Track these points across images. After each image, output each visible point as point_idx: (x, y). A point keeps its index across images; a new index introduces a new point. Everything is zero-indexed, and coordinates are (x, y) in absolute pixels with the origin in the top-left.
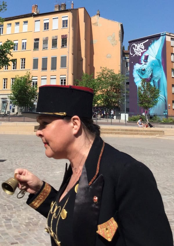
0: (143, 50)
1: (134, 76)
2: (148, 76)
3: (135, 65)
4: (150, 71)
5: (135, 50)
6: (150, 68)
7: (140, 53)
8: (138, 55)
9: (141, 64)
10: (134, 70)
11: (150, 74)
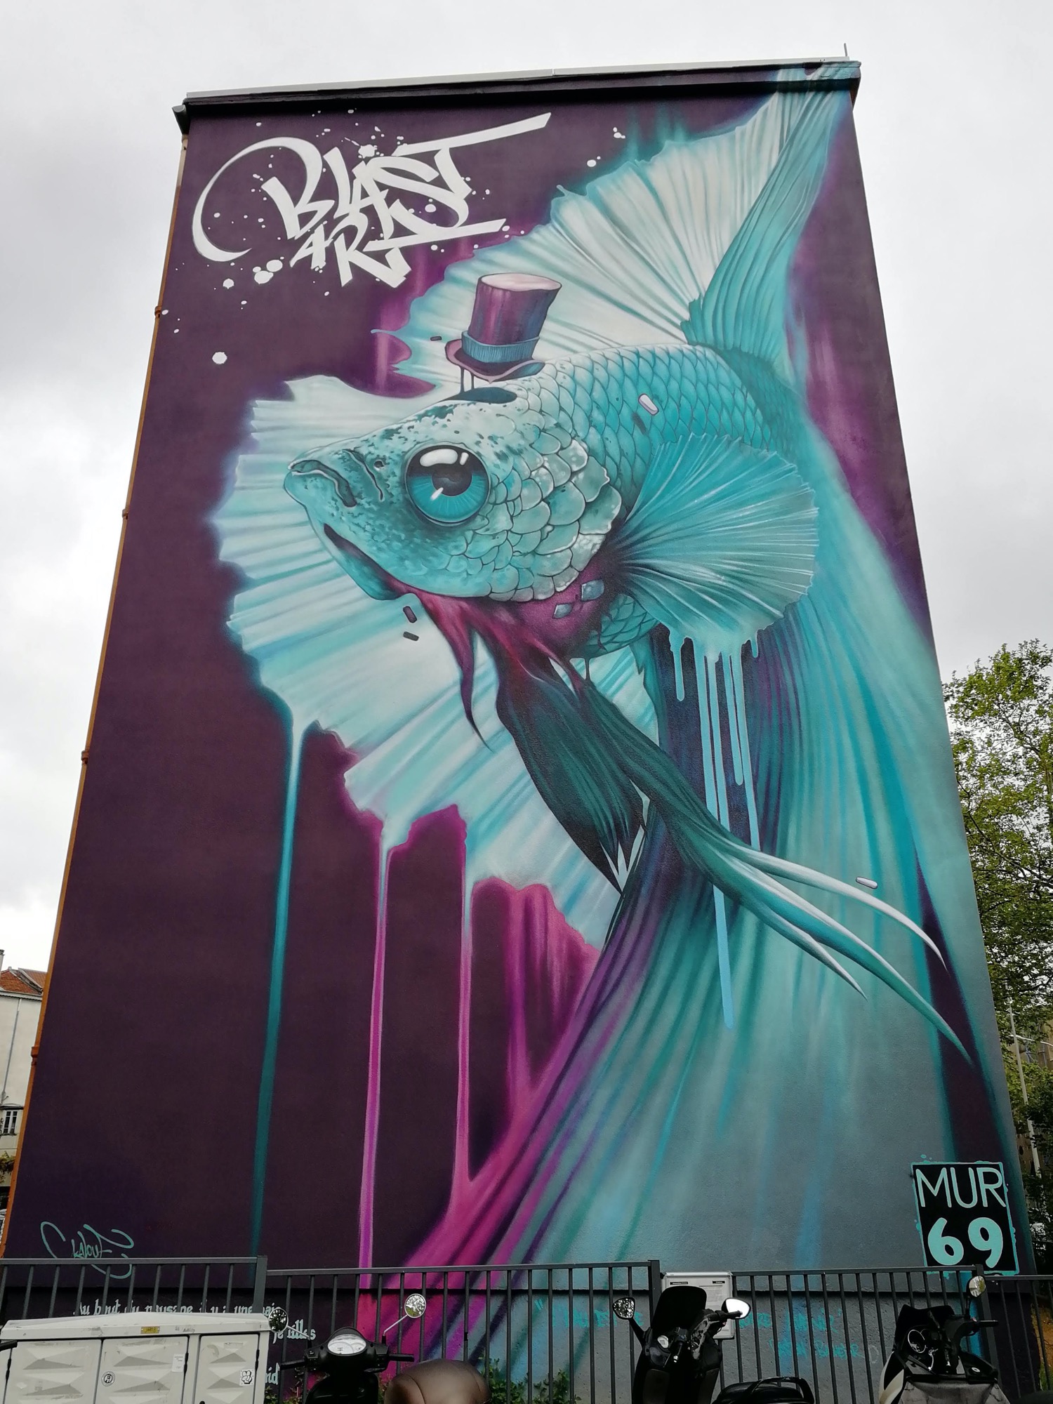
0: (444, 216)
1: (229, 550)
2: (547, 566)
3: (280, 393)
4: (577, 497)
5: (289, 213)
6: (579, 449)
7: (396, 258)
8: (346, 277)
9: (404, 388)
10: (242, 461)
11: (589, 542)
